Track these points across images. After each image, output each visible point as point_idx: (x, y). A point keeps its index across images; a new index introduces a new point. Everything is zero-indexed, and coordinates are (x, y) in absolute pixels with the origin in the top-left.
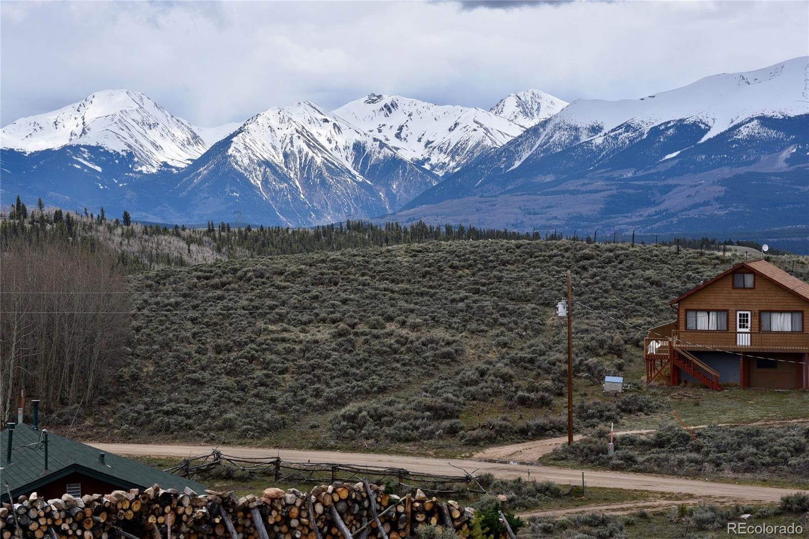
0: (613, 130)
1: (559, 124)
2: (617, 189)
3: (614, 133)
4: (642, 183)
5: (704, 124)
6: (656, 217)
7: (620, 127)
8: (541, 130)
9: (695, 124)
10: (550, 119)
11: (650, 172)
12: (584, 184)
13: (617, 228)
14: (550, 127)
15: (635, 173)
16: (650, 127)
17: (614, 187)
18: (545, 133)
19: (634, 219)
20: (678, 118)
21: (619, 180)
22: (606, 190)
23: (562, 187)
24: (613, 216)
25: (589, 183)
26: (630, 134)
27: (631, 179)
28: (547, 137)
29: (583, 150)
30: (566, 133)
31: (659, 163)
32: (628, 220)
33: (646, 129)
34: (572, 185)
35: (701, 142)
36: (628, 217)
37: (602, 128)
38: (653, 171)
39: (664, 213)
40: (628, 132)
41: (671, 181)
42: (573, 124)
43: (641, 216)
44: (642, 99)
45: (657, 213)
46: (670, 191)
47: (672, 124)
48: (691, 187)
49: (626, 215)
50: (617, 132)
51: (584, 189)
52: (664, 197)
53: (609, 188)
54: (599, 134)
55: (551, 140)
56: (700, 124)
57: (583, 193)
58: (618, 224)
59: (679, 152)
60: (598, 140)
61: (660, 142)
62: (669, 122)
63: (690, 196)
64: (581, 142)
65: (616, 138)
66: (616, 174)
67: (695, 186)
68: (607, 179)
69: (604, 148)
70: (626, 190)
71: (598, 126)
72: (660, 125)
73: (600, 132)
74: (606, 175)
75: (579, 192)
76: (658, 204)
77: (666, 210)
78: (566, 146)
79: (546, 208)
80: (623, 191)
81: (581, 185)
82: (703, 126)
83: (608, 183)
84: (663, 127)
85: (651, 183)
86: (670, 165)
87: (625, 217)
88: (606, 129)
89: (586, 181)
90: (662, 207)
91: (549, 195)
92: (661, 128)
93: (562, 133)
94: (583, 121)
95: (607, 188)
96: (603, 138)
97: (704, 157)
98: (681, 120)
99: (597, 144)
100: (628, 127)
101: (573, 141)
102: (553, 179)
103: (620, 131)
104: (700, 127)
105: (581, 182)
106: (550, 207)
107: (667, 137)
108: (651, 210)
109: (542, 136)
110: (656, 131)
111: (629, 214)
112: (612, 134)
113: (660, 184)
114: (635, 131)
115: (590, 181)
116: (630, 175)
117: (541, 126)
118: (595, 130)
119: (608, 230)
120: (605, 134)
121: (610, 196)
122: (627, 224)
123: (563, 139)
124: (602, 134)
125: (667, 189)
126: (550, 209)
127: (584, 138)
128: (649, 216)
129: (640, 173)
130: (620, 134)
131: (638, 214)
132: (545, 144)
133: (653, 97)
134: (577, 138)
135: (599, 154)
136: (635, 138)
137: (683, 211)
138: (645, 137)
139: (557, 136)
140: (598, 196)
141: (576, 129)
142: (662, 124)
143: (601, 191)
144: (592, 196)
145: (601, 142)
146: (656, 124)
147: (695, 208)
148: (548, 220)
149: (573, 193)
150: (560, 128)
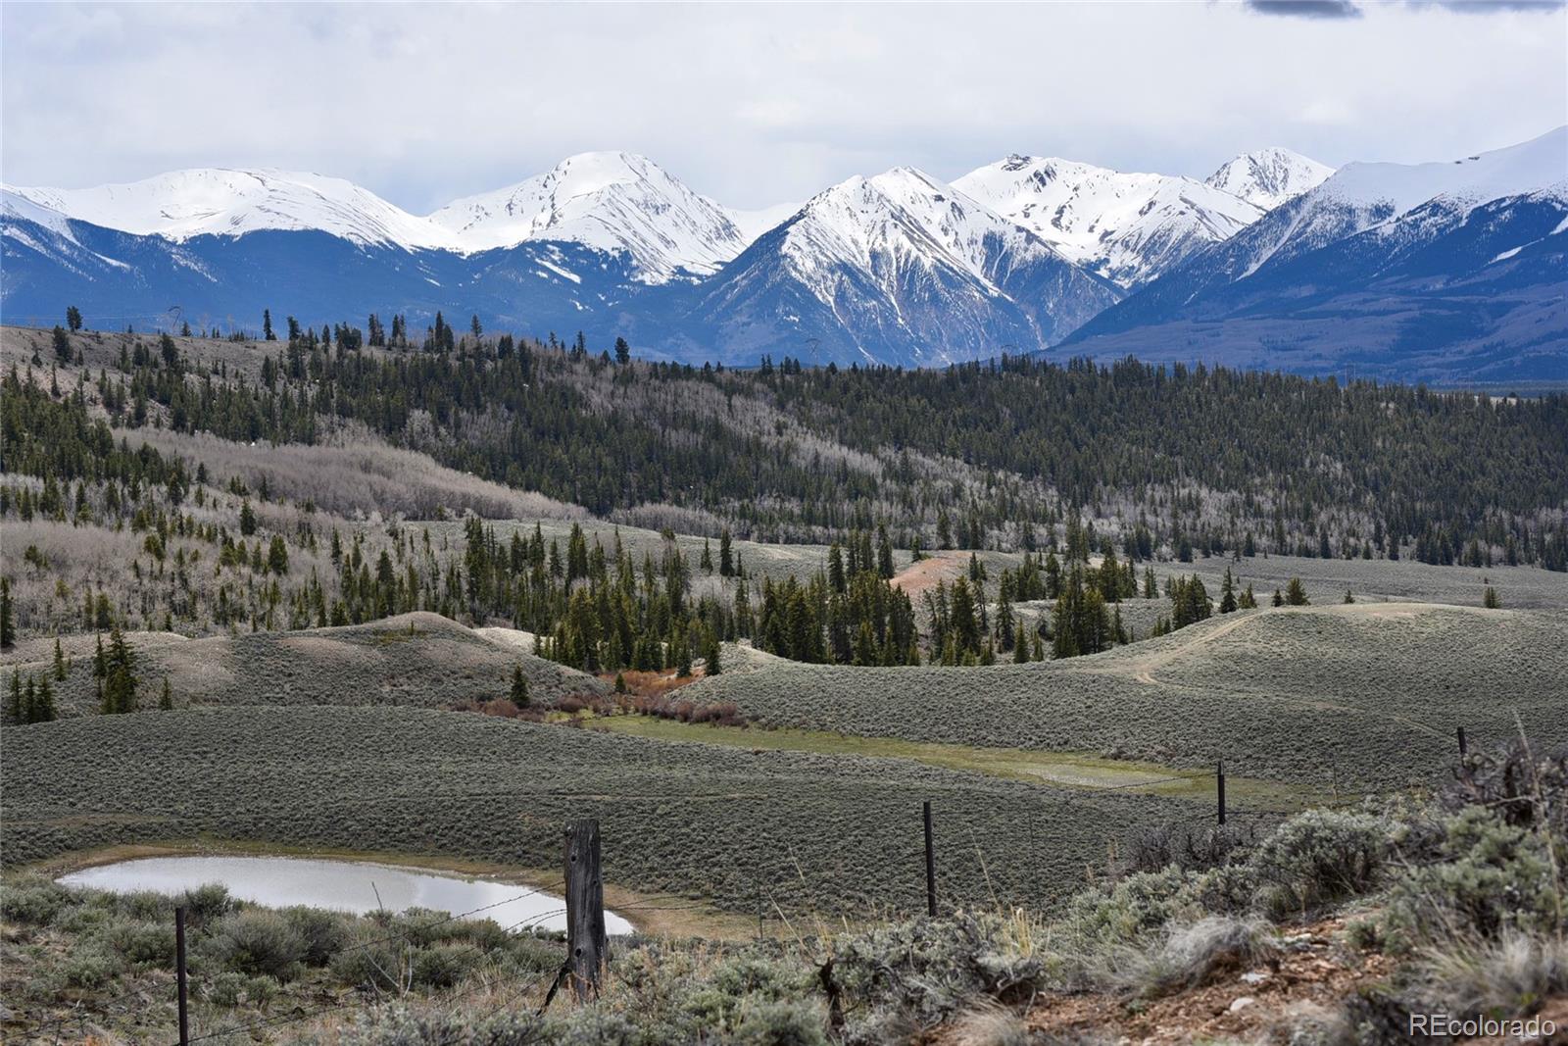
0: (1411, 213)
1: (1322, 202)
2: (1420, 309)
3: (1413, 218)
4: (1461, 299)
5: (1560, 202)
6: (1485, 355)
7: (1422, 208)
8: (1293, 212)
9: (1545, 203)
10: (1306, 195)
11: (1472, 281)
12: (1365, 301)
13: (1422, 372)
14: (1307, 207)
15: (1448, 282)
16: (1472, 208)
17: (1416, 306)
18: (1299, 217)
19: (1450, 358)
20: (1517, 194)
21: (1421, 294)
22: (1401, 311)
23: (1329, 306)
24: (1414, 353)
25: (1372, 300)
26: (1438, 219)
27: (1441, 292)
28: (1302, 224)
29: (1362, 245)
30: (1332, 217)
31: (1486, 269)
32: (1439, 360)
33: (1466, 211)
34: (1345, 302)
35: (1555, 232)
36: (1438, 354)
37: (1392, 210)
38: (1478, 279)
39: (1499, 349)
40: (1435, 215)
41: (1506, 297)
42: (1344, 202)
43: (1461, 352)
44: (1458, 162)
45: (1486, 349)
46: (1508, 312)
47: (1508, 202)
48: (1543, 305)
49: (1436, 351)
50: (1417, 216)
51: (1365, 308)
52: (1498, 322)
53: (1407, 306)
54: (1388, 219)
55: (1309, 230)
56: (1554, 204)
57: (1364, 315)
58: (1423, 367)
59: (1519, 249)
60: (1387, 228)
61: (1488, 231)
62: (1503, 200)
63: (1540, 320)
64: (1358, 232)
65: (1415, 225)
66: (1416, 285)
67: (1549, 304)
68: (1405, 292)
69: (1397, 242)
70: (1434, 311)
71: (1386, 206)
72: (1488, 205)
73: (1390, 215)
74: (1399, 286)
75: (1357, 314)
76: (1488, 334)
77: (1502, 344)
78: (1334, 239)
79: (1302, 340)
80: (1429, 311)
81: (1360, 303)
82: (1559, 207)
83: (1403, 298)
84: (1493, 208)
85: (1475, 299)
86: (1506, 269)
87: (1434, 354)
88: (1399, 213)
89: (1369, 296)
90: (1495, 339)
91: (1306, 319)
92: (1490, 210)
93: (1327, 217)
94: (1362, 199)
95: (1400, 307)
96: (1394, 225)
97: (1561, 256)
98: (1522, 197)
99: (1386, 235)
100: (1435, 208)
101: (1345, 231)
102: (1313, 292)
103: (1423, 214)
104: (1554, 207)
105: (1361, 296)
106: (1308, 338)
107: (1500, 225)
108: (1477, 344)
109: (1294, 223)
110: (1481, 215)
111: (1442, 350)
112: (1409, 219)
113: (1489, 300)
114: (1447, 215)
115: (1374, 297)
116: (1439, 286)
117: (1293, 206)
118: (1381, 212)
119: (1408, 376)
120: (1398, 219)
121: (1407, 321)
122: (1437, 366)
123: (1328, 227)
124: (1393, 219)
125: (1501, 310)
126: (1311, 342)
127: (1363, 226)
128: (1474, 353)
129: (1457, 284)
130: (1424, 219)
131: (1454, 349)
132: (1299, 235)
133: (1476, 158)
134: (1351, 226)
135: (1389, 252)
136: (1447, 226)
137: (1529, 345)
138: (1463, 223)
139: (1318, 222)
140: (1389, 320)
141: (1350, 211)
142: (1492, 203)
143: (1394, 312)
144: (1379, 321)
145: (1392, 232)
146: (1481, 203)
147: (1551, 340)
148: (1307, 359)
149: (1346, 315)
150: (1323, 209)
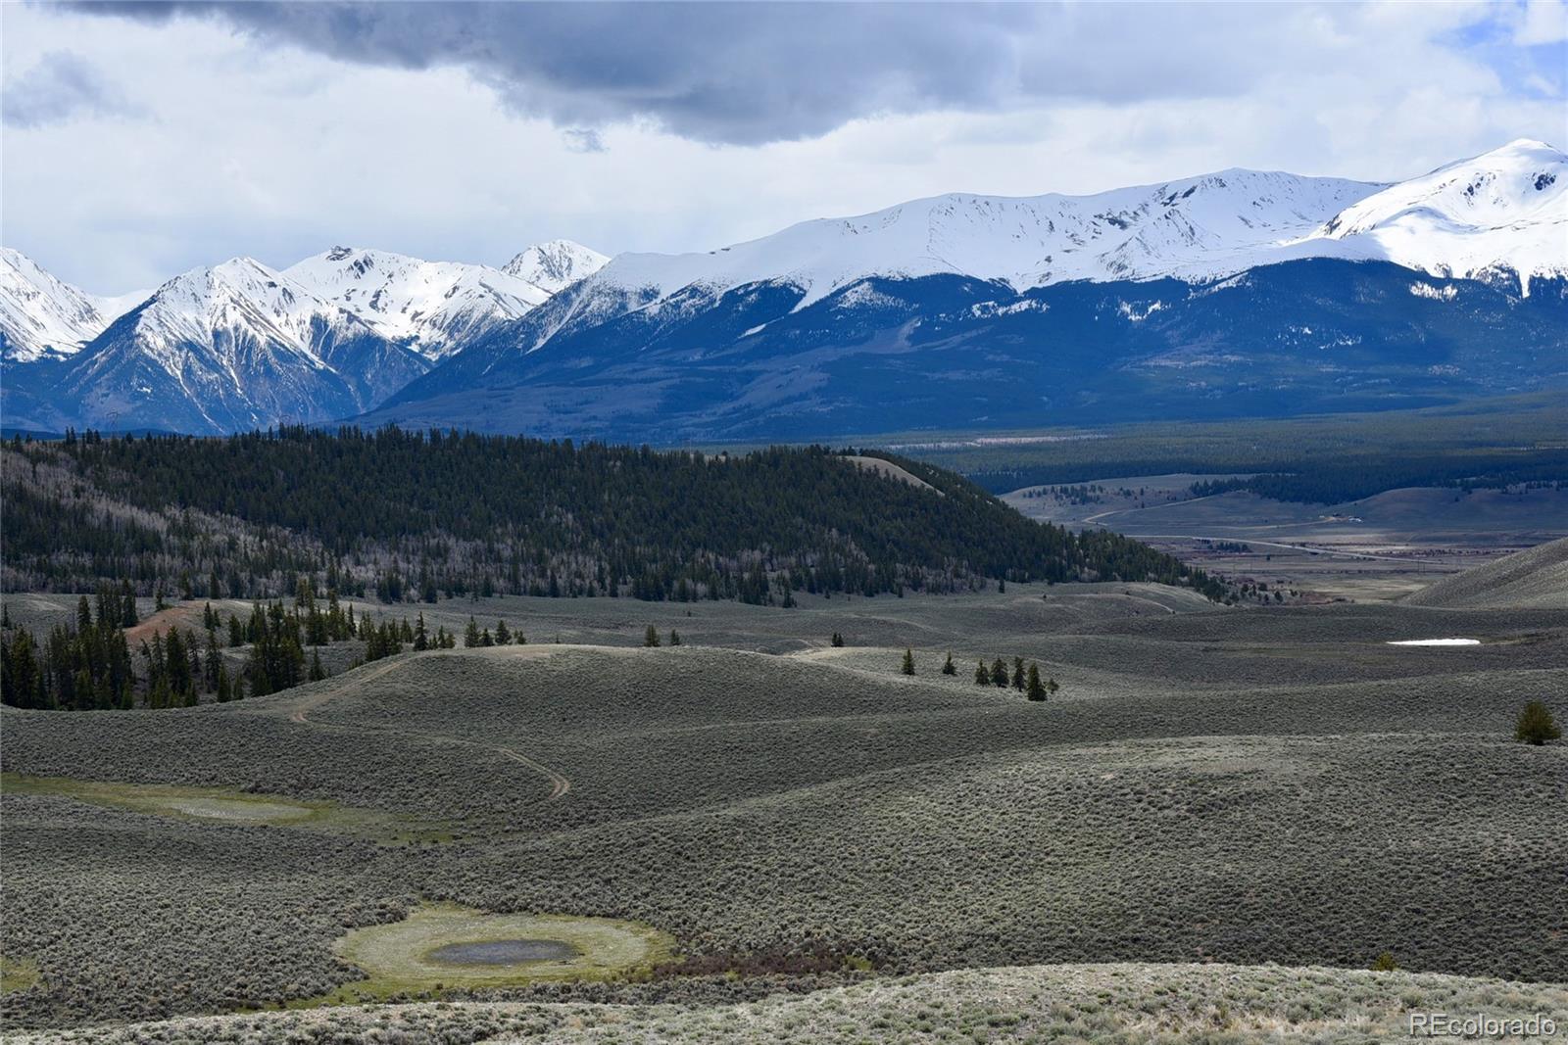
0: (673, 296)
1: (598, 287)
2: (680, 377)
3: (675, 299)
4: (714, 368)
5: (797, 287)
6: (734, 416)
7: (682, 291)
8: (574, 295)
9: (785, 287)
10: (585, 281)
11: (725, 353)
12: (635, 371)
13: (681, 431)
14: (586, 291)
15: (705, 354)
16: (724, 291)
17: (676, 374)
18: (579, 299)
19: (706, 419)
20: (761, 279)
21: (682, 364)
22: (665, 379)
23: (604, 375)
24: (675, 414)
25: (641, 370)
26: (696, 301)
27: (699, 363)
28: (582, 306)
29: (632, 323)
30: (608, 299)
31: (736, 342)
32: (696, 420)
33: (719, 294)
34: (617, 371)
35: (793, 312)
36: (695, 416)
37: (658, 293)
38: (730, 352)
39: (746, 410)
40: (694, 297)
41: (752, 366)
42: (617, 287)
43: (715, 414)
44: (713, 253)
45: (735, 410)
46: (753, 379)
47: (754, 286)
48: (782, 373)
49: (694, 413)
50: (678, 298)
51: (634, 377)
52: (745, 387)
53: (669, 375)
54: (654, 301)
55: (588, 310)
56: (792, 288)
57: (633, 382)
58: (682, 426)
59: (764, 326)
60: (653, 308)
61: (737, 311)
62: (750, 285)
63: (780, 386)
64: (629, 312)
65: (677, 306)
66: (678, 356)
67: (788, 372)
68: (667, 363)
69: (661, 320)
70: (692, 379)
71: (653, 290)
72: (738, 289)
73: (656, 298)
74: (663, 357)
75: (628, 382)
76: (738, 398)
77: (748, 406)
78: (609, 318)
79: (581, 404)
80: (688, 379)
81: (630, 372)
82: (796, 290)
83: (667, 368)
84: (741, 291)
85: (727, 368)
86: (753, 342)
87: (692, 416)
88: (664, 295)
89: (638, 366)
90: (742, 402)
91: (584, 386)
92: (739, 293)
93: (603, 299)
94: (633, 284)
95: (666, 375)
96: (659, 306)
97: (798, 332)
98: (767, 282)
99: (652, 314)
100: (694, 291)
101: (618, 311)
102: (591, 363)
103: (683, 296)
104: (792, 291)
105: (630, 367)
106: (587, 402)
107: (747, 306)
108: (729, 406)
109: (575, 305)
110: (731, 297)
111: (698, 413)
112: (671, 301)
113: (739, 370)
114: (704, 297)
115: (642, 366)
116: (697, 357)
117: (574, 290)
118: (649, 295)
119: (669, 434)
120: (663, 301)
121: (670, 387)
122: (694, 425)
123: (604, 308)
124: (658, 301)
125: (749, 377)
126: (588, 406)
127: (633, 307)
128: (725, 414)
129: (712, 355)
130: (685, 301)
131: (709, 411)
132: (579, 314)
133: (728, 250)
134: (623, 307)
135: (655, 329)
136: (703, 307)
137: (771, 407)
138: (717, 304)
139: (595, 304)
140: (654, 386)
141: (623, 294)
142: (740, 287)
143: (658, 380)
144: (645, 387)
145: (657, 311)
146: (732, 287)
147: (788, 403)
148: (584, 421)
149: (618, 382)
150: (599, 293)
